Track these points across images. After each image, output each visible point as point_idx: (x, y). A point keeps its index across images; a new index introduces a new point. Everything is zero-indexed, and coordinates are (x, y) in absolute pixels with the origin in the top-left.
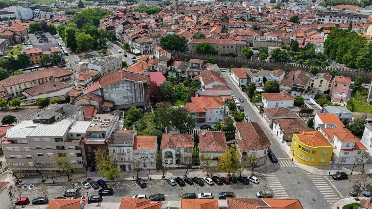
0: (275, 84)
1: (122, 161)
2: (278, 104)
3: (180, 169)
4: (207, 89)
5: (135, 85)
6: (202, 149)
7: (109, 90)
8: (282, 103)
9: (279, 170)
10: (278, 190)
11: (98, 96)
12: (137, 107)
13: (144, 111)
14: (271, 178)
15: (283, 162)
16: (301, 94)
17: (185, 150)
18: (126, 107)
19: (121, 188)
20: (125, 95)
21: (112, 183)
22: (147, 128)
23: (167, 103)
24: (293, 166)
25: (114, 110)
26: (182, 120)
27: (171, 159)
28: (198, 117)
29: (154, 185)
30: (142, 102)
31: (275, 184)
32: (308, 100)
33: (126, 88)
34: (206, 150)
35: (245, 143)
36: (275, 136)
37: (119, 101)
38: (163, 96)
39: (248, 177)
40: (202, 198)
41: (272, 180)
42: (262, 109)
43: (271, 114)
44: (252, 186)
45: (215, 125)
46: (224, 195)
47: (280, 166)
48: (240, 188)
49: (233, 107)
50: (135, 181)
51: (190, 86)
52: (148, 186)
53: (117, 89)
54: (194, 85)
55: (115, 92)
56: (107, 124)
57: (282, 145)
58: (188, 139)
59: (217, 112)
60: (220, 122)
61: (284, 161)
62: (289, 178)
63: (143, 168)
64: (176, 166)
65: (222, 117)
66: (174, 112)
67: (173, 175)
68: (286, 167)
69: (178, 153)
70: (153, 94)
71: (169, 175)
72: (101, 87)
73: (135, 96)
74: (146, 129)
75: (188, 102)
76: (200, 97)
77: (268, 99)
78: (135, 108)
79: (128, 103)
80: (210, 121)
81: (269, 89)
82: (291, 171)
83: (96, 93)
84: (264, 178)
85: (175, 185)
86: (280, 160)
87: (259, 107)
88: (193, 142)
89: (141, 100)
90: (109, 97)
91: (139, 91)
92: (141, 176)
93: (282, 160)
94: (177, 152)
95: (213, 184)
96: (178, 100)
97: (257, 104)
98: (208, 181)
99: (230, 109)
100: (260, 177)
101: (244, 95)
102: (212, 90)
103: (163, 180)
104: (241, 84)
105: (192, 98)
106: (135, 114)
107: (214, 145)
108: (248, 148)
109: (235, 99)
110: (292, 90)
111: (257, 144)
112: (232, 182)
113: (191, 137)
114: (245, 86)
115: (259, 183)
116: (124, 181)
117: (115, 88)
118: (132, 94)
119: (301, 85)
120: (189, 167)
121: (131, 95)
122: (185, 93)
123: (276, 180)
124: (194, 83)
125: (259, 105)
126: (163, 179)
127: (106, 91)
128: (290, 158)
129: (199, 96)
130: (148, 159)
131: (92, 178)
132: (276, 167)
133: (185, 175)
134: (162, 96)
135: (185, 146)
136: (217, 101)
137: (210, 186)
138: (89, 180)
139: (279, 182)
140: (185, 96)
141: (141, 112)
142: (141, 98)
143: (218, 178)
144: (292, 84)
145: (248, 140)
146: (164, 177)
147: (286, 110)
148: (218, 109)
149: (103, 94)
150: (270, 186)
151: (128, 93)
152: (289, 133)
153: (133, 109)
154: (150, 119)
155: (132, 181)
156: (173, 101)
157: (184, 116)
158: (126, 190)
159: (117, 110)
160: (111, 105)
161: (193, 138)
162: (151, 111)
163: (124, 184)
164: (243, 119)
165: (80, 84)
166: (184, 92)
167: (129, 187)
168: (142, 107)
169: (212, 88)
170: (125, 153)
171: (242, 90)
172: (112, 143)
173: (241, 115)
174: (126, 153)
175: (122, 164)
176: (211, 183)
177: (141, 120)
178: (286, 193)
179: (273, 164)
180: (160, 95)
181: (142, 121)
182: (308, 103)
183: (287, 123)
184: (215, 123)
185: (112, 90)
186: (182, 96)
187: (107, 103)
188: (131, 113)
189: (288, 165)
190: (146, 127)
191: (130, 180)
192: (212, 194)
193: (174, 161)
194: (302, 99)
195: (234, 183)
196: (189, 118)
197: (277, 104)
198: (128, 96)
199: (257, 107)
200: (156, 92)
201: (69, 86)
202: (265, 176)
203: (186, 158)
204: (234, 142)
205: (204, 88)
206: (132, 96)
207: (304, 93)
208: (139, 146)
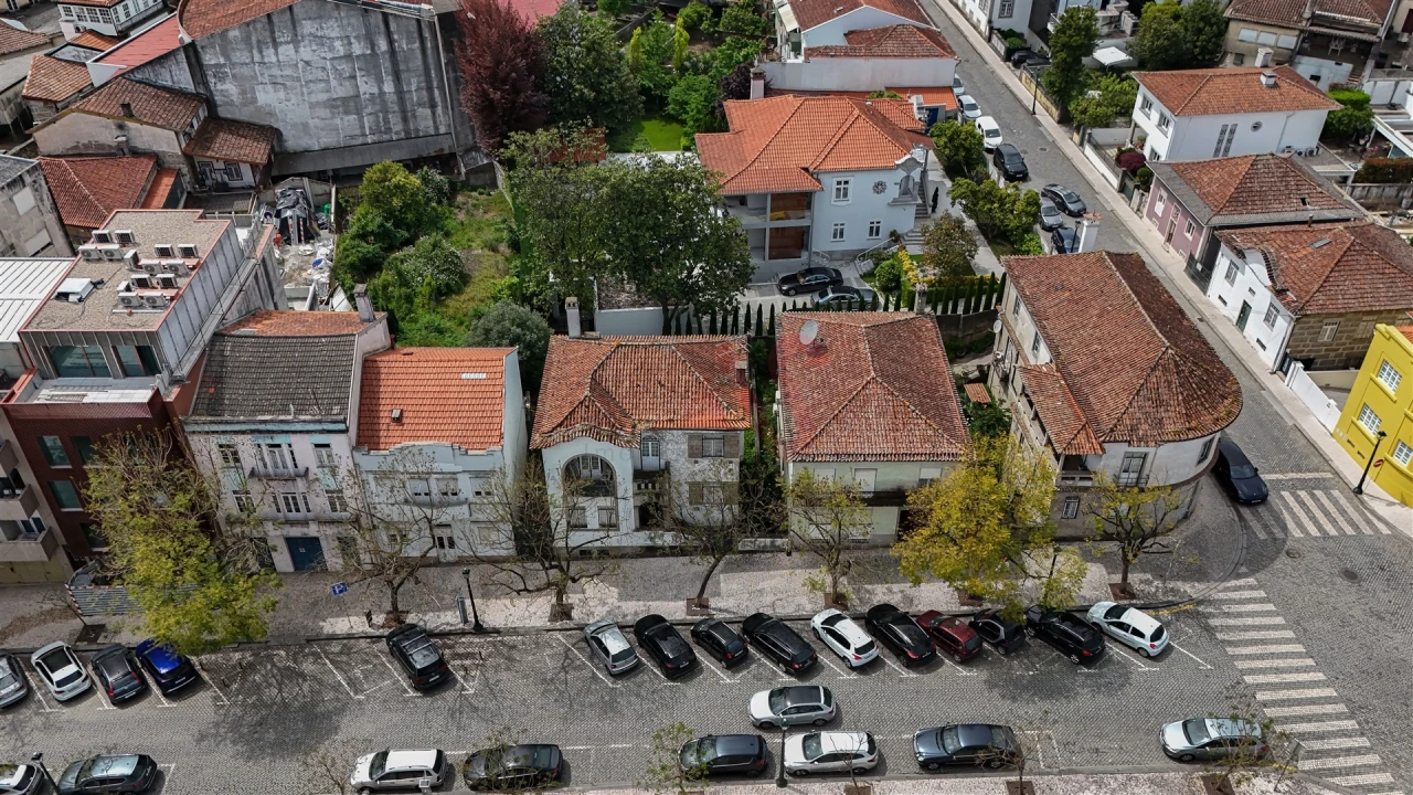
0: (1202, 18)
1: (293, 515)
2: (1232, 132)
3: (664, 555)
4: (811, 52)
5: (393, 27)
6: (806, 437)
7: (240, 56)
8: (1256, 127)
9: (1283, 557)
10: (1299, 702)
11: (177, 94)
12: (412, 165)
13: (453, 185)
14: (1240, 615)
15: (1302, 504)
16: (1356, 73)
17: (696, 443)
18: (349, 164)
19: (291, 691)
20: (342, 90)
21: (237, 656)
22: (468, 290)
23: (583, 138)
24: (1367, 531)
25: (277, 180)
26: (674, 240)
27: (606, 502)
28: (767, 222)
29: (497, 668)
30: (442, 130)
31: (1272, 656)
32: (1392, 106)
33: (337, 44)
34: (826, 446)
35: (1076, 394)
36: (1229, 333)
37: (305, 126)
38: (562, 93)
39: (1098, 613)
40: (809, 767)
41: (1247, 628)
42: (1134, 170)
43: (1204, 196)
44: (1125, 672)
45: (867, 265)
46: (951, 748)
47: (1284, 528)
48: (1044, 689)
49: (963, 158)
50: (380, 637)
51: (716, 39)
52: (459, 675)
53: (286, 51)
54: (739, 31)
55: (276, 72)
56: (167, 284)
57: (1275, 384)
58: (714, 370)
59: (879, 187)
60: (894, 249)
61: (1303, 494)
62: (1357, 612)
63: (434, 553)
64: (642, 539)
65: (905, 220)
66: (619, 194)
67: (621, 598)
68: (1326, 536)
69: (651, 462)
70: (496, 79)
71: (597, 600)
72: (188, 40)
73: (400, 93)
74: (464, 297)
75: (709, 129)
76: (777, 99)
77: (1179, 106)
78: (396, 166)
79: (360, 141)
80: (840, 246)
81: (1165, 50)
82: (1359, 561)
83: (165, 79)
84: (1195, 614)
85: (638, 667)
86: (1279, 484)
87: (1113, 152)
88: (741, 395)
89: (436, 122)
90: (245, 105)
91: (419, 62)
92: (419, 608)
93: (1294, 487)
94: (644, 453)
95: (875, 664)
96: (648, 117)
97: (1100, 134)
98: (847, 645)
99: (952, 170)
100: (1169, 605)
101: (1022, 86)
102: (846, 55)
103: (559, 636)
104: (996, 25)
105: (732, 107)
106: (396, 202)
107: (882, 414)
108: (1106, 427)
109: (973, 107)
110: (1301, 52)
111: (1159, 403)
112: (995, 646)
113: (729, 360)
114: (1020, 36)
115: (1168, 649)
116: (309, 641)
117: (276, 45)
118: (380, 81)
119: (1357, 19)
120: (717, 545)
121: (375, 90)
122: (690, 77)
123: (1275, 627)
124: (736, 18)
125: (1112, 141)
126: (558, 625)
127: (218, 66)
128: (1336, 473)
129: (769, 91)
130: (460, 504)
131: (111, 622)
132: (1262, 536)
133: (694, 593)
134: (550, 93)
135: (695, 420)
136: (881, 121)
137: (854, 676)
138: (91, 632)
139: (1297, 641)
140: (688, 93)
141: (439, 190)
142: (433, 106)
143: (904, 619)
144: (1307, 14)
145: (1094, 376)
146: (562, 612)
147: (1288, 170)
148: (886, 169)
149: (206, 84)
150: (1243, 672)
151: (354, 77)
152: (1330, 315)
153: (385, 170)
154: (489, 235)
155: (363, 643)
156: (621, 122)
157: (681, 220)
158: (321, 709)
159: (297, 181)
160: (258, 152)
161: (743, 365)
162: (494, 185)
163: (308, 667)
164: (1028, 229)
165: (89, 25)
166: (683, 70)
167: (337, 687)
168: (445, 162)
169: (842, 42)
170: (301, 468)
171: (1007, 57)
172: (214, 407)
173: (1019, 206)
174: (314, 469)
175: (296, 532)
176: (865, 658)
177: (432, 240)
178: (1350, 724)
179: (1240, 516)
180: (538, 87)
181: (435, 246)
182: (1396, 127)
183: (1310, 253)
184: (862, 255)
185: (257, 58)
186: (673, 93)
187: (232, 139)
188: (376, 200)
189: (1334, 522)
190: (465, 279)
191: (350, 637)
192: (871, 741)
193: (627, 511)
194: (1362, 104)
195: (1007, 654)
196: (715, 228)
197: (1227, 134)
198: (358, 96)
199: (1104, 159)
200: (515, 68)
201: (42, 40)
202: (1200, 603)
203: (698, 491)
204: (980, 368)
205: (796, 48)
206: (382, 93)
207: (1371, 64)
208: (398, 420)
